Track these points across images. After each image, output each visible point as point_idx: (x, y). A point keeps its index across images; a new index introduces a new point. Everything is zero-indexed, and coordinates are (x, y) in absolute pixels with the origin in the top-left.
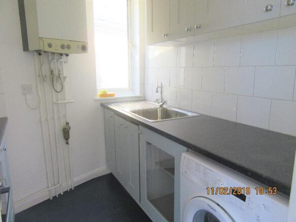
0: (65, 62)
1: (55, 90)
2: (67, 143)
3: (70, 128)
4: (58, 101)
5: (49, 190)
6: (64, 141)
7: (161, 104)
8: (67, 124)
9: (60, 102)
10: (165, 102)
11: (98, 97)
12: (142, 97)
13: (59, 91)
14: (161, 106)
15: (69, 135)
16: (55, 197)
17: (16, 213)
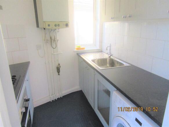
0: (58, 32)
1: (52, 47)
2: (59, 75)
3: (60, 67)
4: (54, 53)
5: (50, 97)
6: (57, 73)
7: (109, 56)
8: (59, 64)
9: (55, 53)
10: (112, 55)
11: (76, 50)
12: (100, 49)
13: (54, 48)
14: (110, 57)
15: (60, 71)
16: (53, 101)
17: (34, 107)
